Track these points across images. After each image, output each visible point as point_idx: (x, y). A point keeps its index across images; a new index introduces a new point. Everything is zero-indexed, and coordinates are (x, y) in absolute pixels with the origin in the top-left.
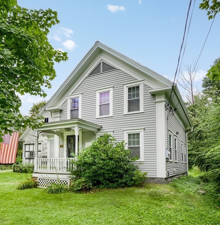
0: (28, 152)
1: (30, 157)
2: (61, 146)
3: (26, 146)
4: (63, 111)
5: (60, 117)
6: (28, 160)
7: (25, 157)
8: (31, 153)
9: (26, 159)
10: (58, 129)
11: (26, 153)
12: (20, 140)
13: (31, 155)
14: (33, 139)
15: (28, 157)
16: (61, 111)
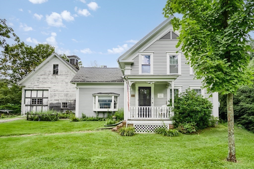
0: (30, 98)
1: (31, 104)
2: (133, 96)
3: (26, 91)
4: (134, 65)
5: (131, 69)
6: (29, 107)
7: (25, 103)
8: (33, 100)
9: (26, 105)
10: (154, 81)
11: (26, 99)
12: (20, 85)
13: (32, 101)
14: (37, 85)
15: (30, 104)
16: (132, 64)
